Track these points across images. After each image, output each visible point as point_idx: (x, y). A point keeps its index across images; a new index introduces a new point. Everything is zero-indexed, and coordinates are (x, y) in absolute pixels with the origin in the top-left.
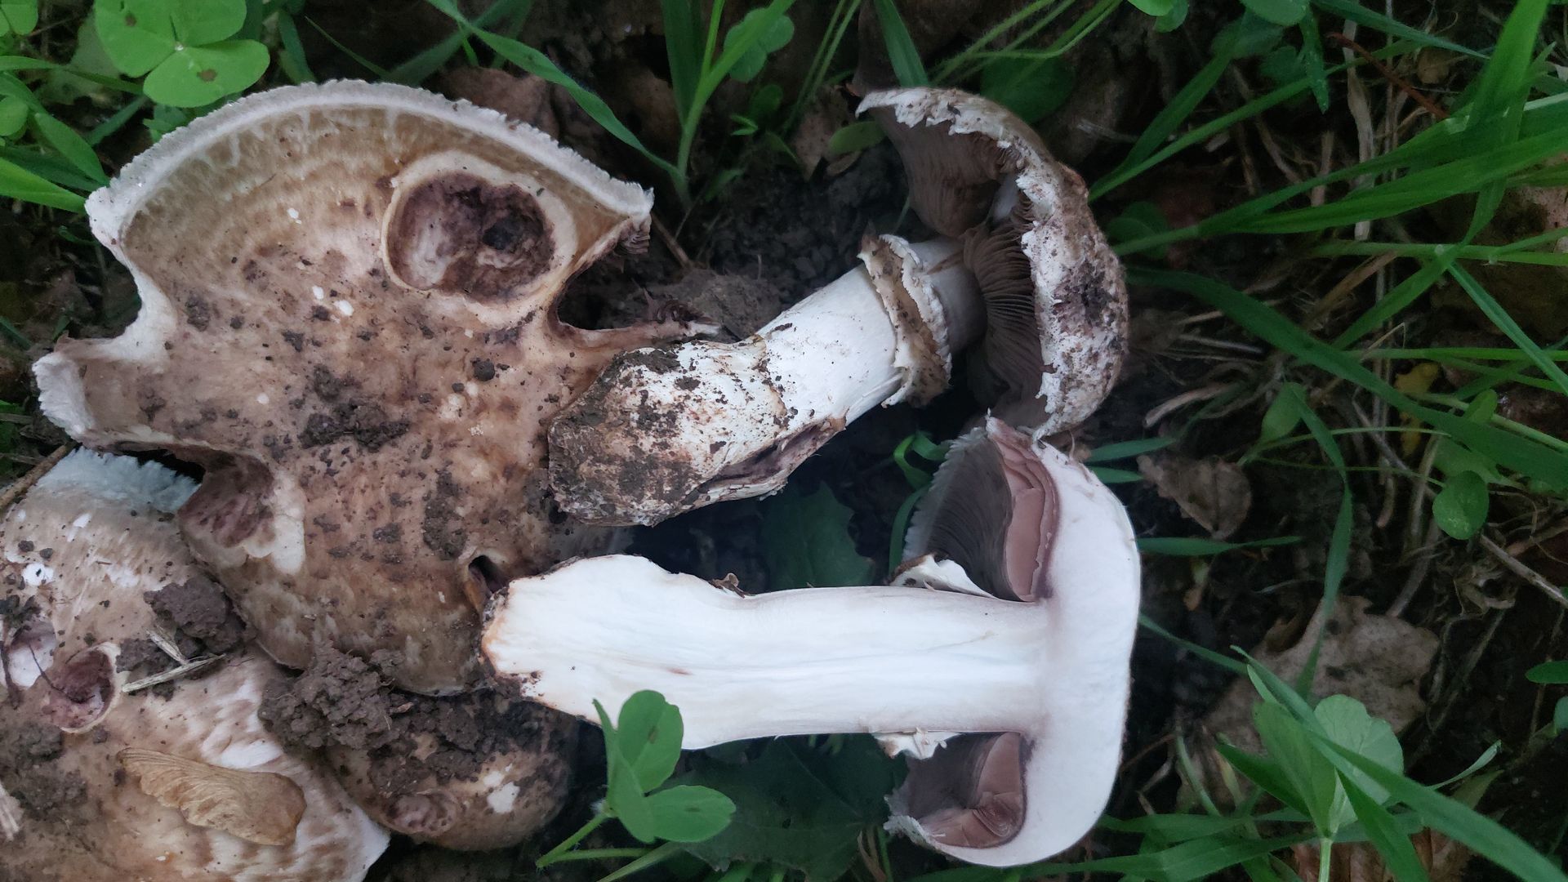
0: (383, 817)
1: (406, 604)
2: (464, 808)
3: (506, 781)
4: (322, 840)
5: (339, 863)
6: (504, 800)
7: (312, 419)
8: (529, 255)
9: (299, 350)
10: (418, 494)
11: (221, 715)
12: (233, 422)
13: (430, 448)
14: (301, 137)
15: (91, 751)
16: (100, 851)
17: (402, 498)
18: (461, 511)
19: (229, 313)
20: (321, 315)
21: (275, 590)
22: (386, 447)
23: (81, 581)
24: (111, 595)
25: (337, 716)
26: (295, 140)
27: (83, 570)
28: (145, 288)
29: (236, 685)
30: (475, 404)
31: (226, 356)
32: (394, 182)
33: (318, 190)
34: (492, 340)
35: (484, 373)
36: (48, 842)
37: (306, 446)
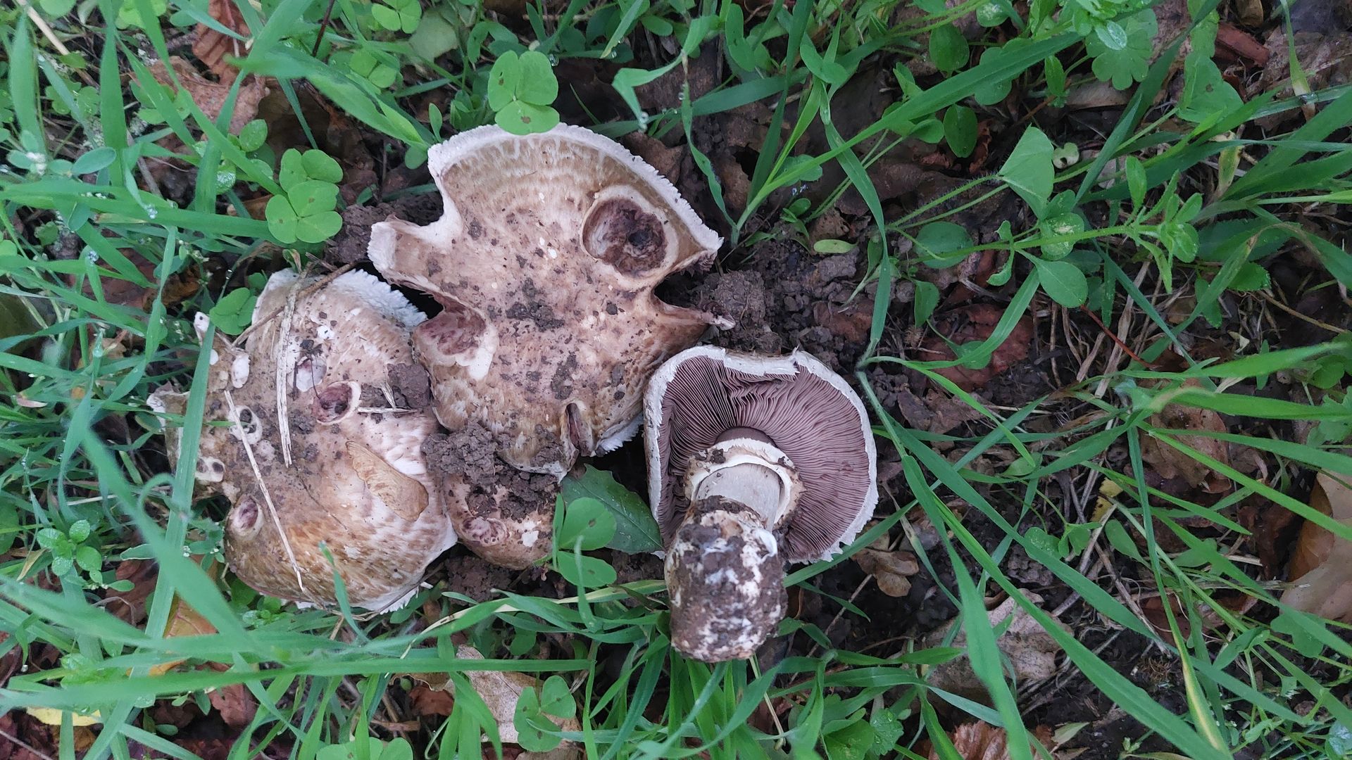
0: (461, 526)
1: (529, 414)
2: (508, 535)
3: (535, 529)
4: (427, 526)
5: (431, 542)
6: (530, 539)
7: (517, 304)
8: (650, 255)
9: (522, 266)
10: (556, 360)
11: (401, 440)
12: (475, 292)
13: (571, 339)
14: (553, 152)
15: (327, 436)
16: (312, 491)
17: (548, 360)
18: (574, 376)
19: (492, 236)
20: (540, 253)
21: (462, 384)
22: (549, 331)
23: (348, 344)
24: (362, 357)
25: (471, 460)
26: (551, 154)
27: (351, 338)
28: (448, 204)
29: (413, 427)
30: (601, 325)
31: (483, 257)
32: (596, 195)
33: (557, 188)
34: (621, 295)
35: (612, 309)
36: (283, 477)
37: (509, 317)
